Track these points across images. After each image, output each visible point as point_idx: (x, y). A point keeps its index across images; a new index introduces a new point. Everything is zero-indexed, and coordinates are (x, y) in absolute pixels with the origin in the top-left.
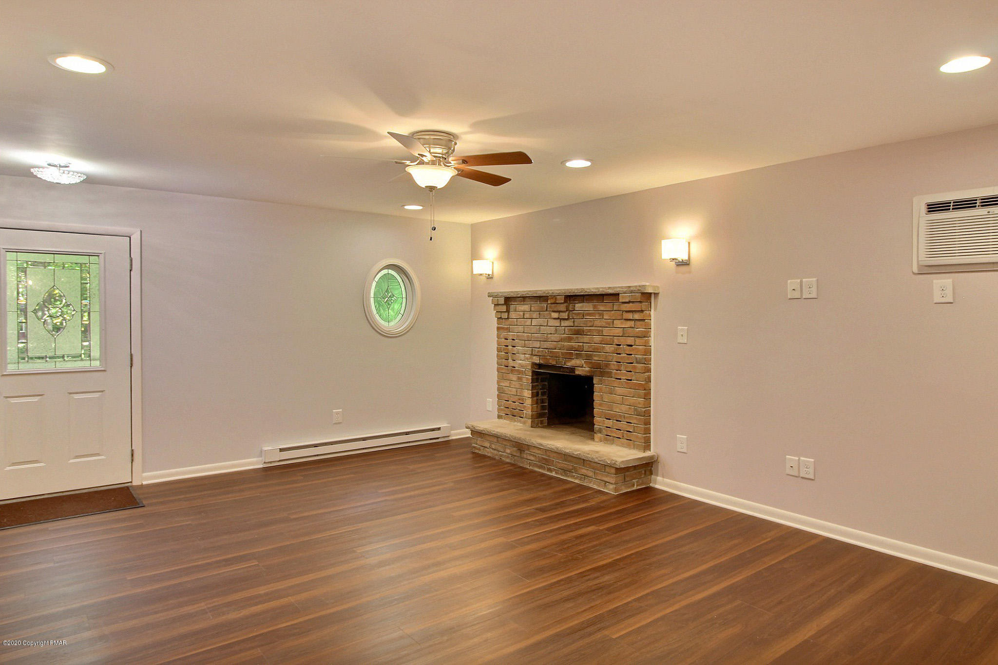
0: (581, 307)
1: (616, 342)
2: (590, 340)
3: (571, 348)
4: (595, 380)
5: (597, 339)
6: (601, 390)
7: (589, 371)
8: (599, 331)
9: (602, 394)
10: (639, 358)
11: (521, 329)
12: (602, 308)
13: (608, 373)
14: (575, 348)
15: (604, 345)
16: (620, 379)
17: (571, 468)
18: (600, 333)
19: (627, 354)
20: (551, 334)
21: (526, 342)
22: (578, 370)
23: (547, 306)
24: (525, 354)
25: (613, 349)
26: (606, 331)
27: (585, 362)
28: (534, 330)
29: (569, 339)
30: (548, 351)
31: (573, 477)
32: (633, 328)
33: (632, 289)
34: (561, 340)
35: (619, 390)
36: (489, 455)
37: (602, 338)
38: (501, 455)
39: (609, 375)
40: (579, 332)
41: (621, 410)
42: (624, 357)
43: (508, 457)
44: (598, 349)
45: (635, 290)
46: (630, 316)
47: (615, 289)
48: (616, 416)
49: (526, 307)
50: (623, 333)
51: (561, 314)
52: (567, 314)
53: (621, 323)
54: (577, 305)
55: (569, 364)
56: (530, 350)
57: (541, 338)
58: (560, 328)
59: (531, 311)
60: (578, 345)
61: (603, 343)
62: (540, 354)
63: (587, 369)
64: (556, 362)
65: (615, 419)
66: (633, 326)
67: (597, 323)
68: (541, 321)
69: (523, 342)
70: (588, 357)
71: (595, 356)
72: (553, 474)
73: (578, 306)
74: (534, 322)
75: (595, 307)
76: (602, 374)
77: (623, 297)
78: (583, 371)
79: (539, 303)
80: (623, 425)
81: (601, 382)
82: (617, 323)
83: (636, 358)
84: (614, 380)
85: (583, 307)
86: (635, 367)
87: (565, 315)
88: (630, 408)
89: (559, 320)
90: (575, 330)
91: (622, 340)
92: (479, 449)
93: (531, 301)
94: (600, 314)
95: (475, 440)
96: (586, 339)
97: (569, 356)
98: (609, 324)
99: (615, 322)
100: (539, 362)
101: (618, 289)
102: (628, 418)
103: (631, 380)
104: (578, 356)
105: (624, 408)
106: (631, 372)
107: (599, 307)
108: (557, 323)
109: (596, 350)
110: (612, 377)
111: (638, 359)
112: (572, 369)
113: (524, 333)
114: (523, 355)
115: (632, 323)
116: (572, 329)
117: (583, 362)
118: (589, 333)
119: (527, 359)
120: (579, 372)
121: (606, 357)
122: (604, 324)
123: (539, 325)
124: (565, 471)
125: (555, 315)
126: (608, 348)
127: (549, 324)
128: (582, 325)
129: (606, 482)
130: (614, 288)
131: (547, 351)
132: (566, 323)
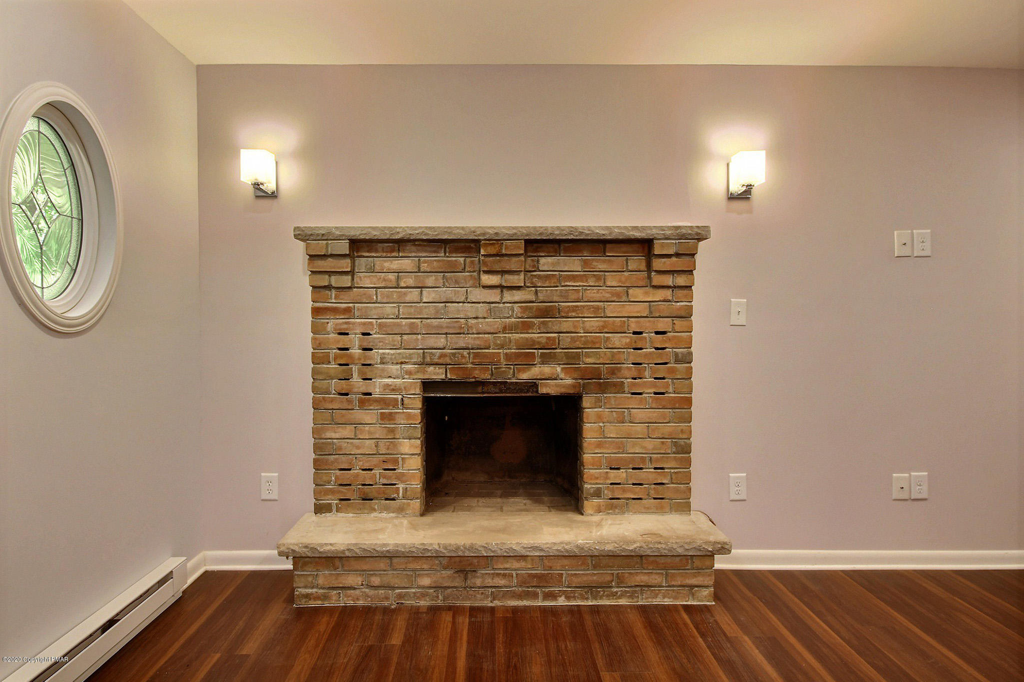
0: (553, 264)
1: (634, 327)
2: (575, 327)
3: (532, 344)
4: (587, 401)
5: (593, 323)
6: (599, 418)
7: (574, 386)
8: (598, 308)
9: (601, 424)
10: (682, 353)
11: (389, 309)
12: (602, 267)
13: (615, 385)
14: (539, 343)
15: (606, 335)
16: (640, 394)
17: (608, 578)
18: (597, 313)
19: (657, 349)
20: (476, 318)
21: (405, 337)
22: (546, 385)
23: (465, 260)
24: (402, 363)
25: (628, 340)
26: (611, 309)
27: (562, 369)
28: (430, 310)
29: (526, 327)
30: (469, 354)
31: (614, 595)
32: (669, 301)
33: (684, 231)
34: (505, 329)
35: (639, 414)
36: (361, 603)
37: (605, 322)
38: (400, 596)
39: (619, 388)
40: (546, 313)
41: (645, 448)
42: (651, 353)
43: (424, 595)
44: (594, 343)
45: (690, 234)
46: (668, 280)
47: (649, 232)
48: (633, 459)
49: (406, 264)
50: (651, 312)
51: (507, 276)
52: (522, 276)
53: (646, 293)
54: (543, 261)
55: (525, 376)
56: (418, 354)
57: (447, 327)
58: (501, 305)
59: (419, 272)
60: (548, 338)
61: (606, 330)
62: (448, 360)
63: (569, 381)
64: (492, 375)
65: (631, 466)
66: (670, 298)
67: (592, 294)
68: (447, 292)
69: (398, 338)
70: (571, 360)
71: (588, 355)
72: (562, 602)
73: (546, 262)
74: (428, 296)
75: (585, 263)
76: (603, 388)
77: (662, 245)
78: (557, 386)
79: (443, 254)
80: (648, 474)
81: (598, 404)
82: (638, 294)
83: (676, 354)
84: (628, 398)
85: (558, 263)
86: (672, 371)
87: (518, 280)
88: (663, 443)
89: (498, 291)
90: (538, 309)
91: (648, 325)
92: (325, 597)
93: (418, 251)
94: (598, 278)
95: (310, 579)
96: (566, 324)
97: (526, 361)
98: (618, 295)
99: (631, 291)
100: (443, 377)
101: (654, 231)
102: (657, 460)
103: (663, 393)
104: (546, 359)
105: (650, 444)
106: (664, 378)
107: (595, 264)
108: (494, 295)
109: (592, 344)
110: (624, 392)
111: (680, 355)
112: (533, 385)
113: (397, 318)
114: (399, 366)
115: (668, 294)
116: (531, 308)
117: (559, 369)
118: (574, 314)
119: (409, 373)
120: (548, 389)
121: (613, 356)
122: (608, 295)
123: (444, 300)
124: (592, 589)
125: (494, 280)
126: (617, 340)
127: (472, 298)
128: (555, 299)
129: (692, 587)
130: (650, 228)
131: (465, 353)
132: (518, 296)
